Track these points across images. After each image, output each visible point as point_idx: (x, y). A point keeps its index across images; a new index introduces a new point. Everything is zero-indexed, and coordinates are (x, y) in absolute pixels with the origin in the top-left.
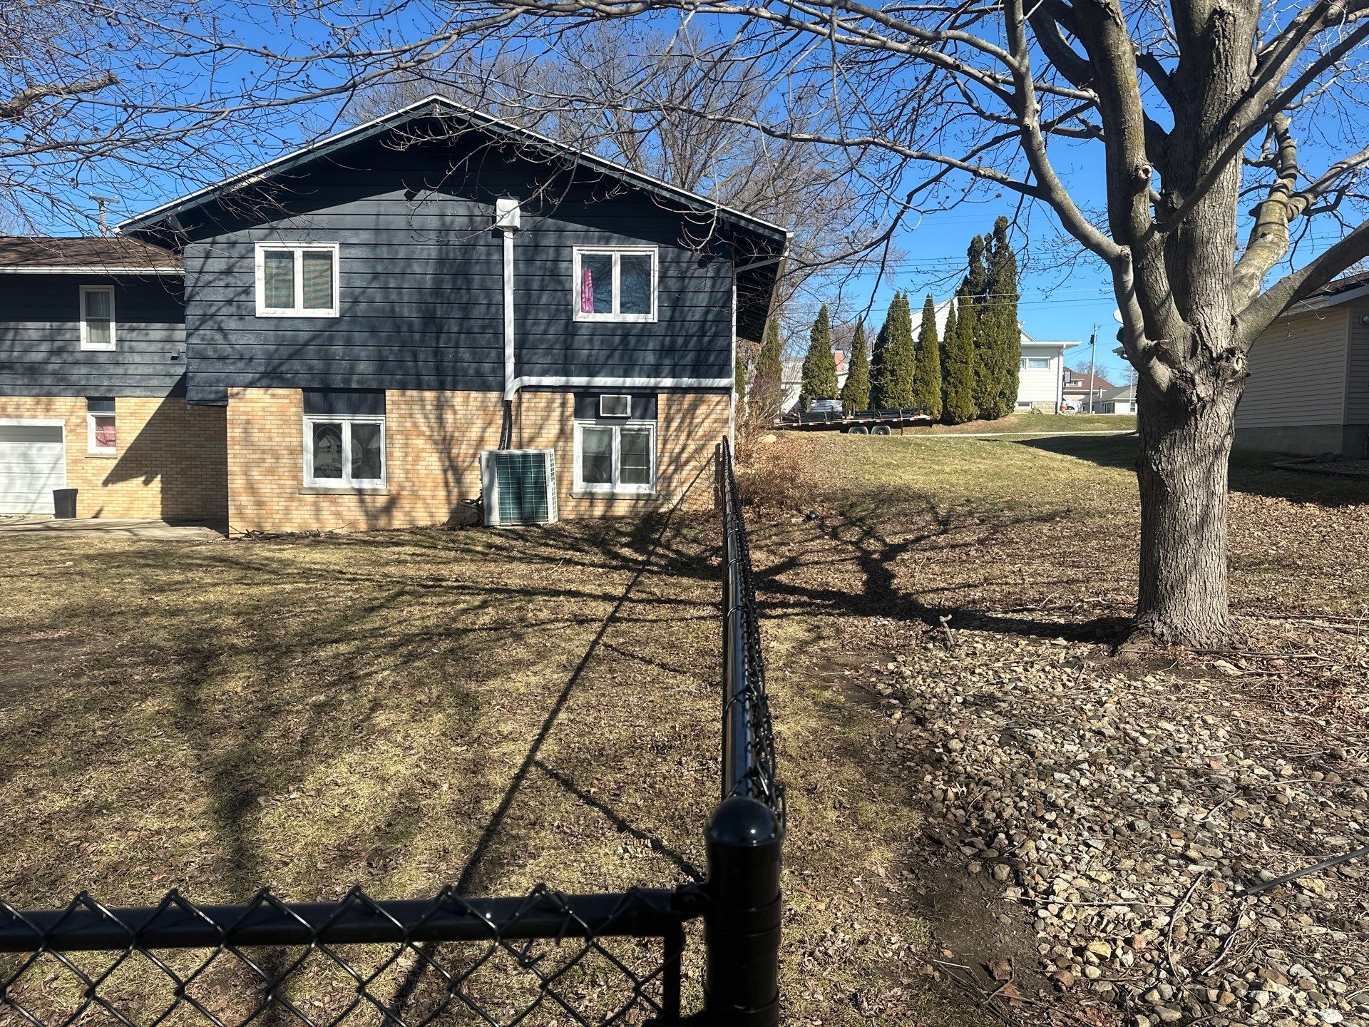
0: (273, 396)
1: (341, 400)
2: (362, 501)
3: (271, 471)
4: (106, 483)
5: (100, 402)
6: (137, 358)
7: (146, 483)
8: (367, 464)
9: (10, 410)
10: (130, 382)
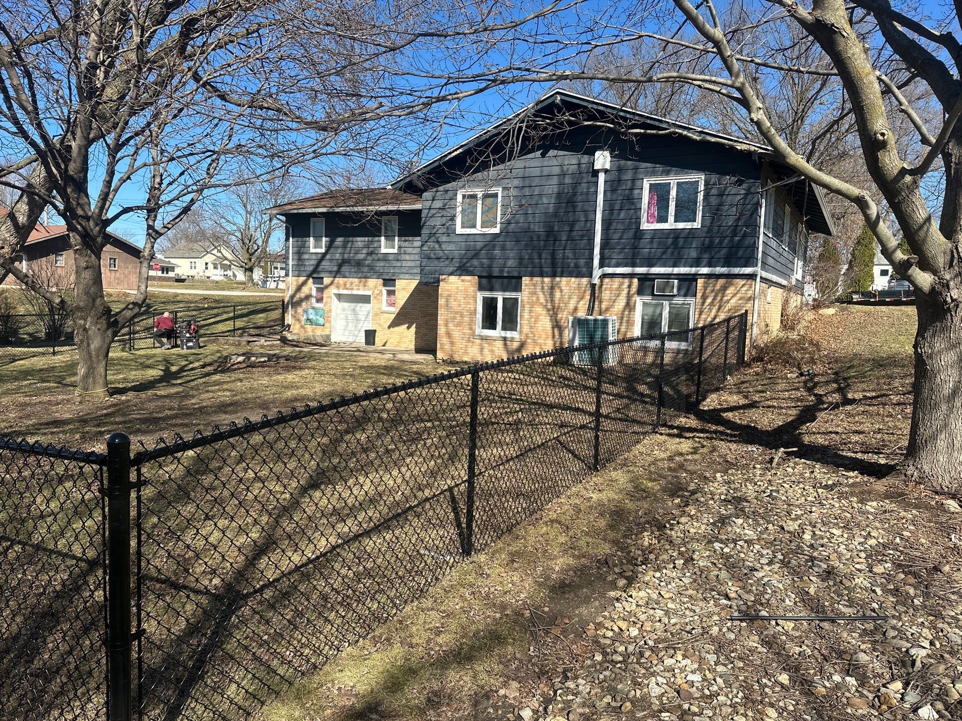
0: (463, 281)
1: (497, 283)
2: (505, 344)
3: (458, 325)
4: (389, 327)
5: (389, 282)
6: (407, 257)
7: (408, 328)
8: (510, 322)
9: (348, 285)
10: (404, 271)
